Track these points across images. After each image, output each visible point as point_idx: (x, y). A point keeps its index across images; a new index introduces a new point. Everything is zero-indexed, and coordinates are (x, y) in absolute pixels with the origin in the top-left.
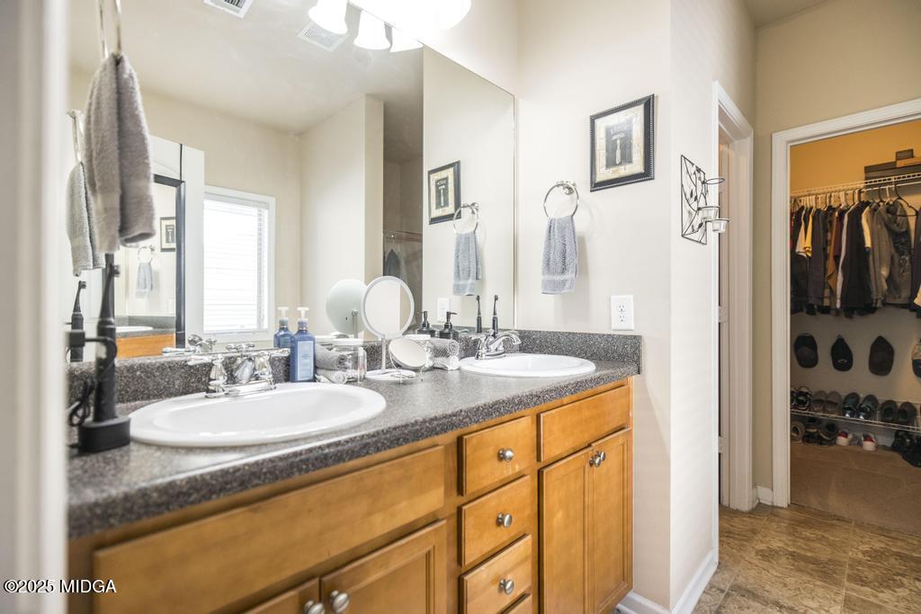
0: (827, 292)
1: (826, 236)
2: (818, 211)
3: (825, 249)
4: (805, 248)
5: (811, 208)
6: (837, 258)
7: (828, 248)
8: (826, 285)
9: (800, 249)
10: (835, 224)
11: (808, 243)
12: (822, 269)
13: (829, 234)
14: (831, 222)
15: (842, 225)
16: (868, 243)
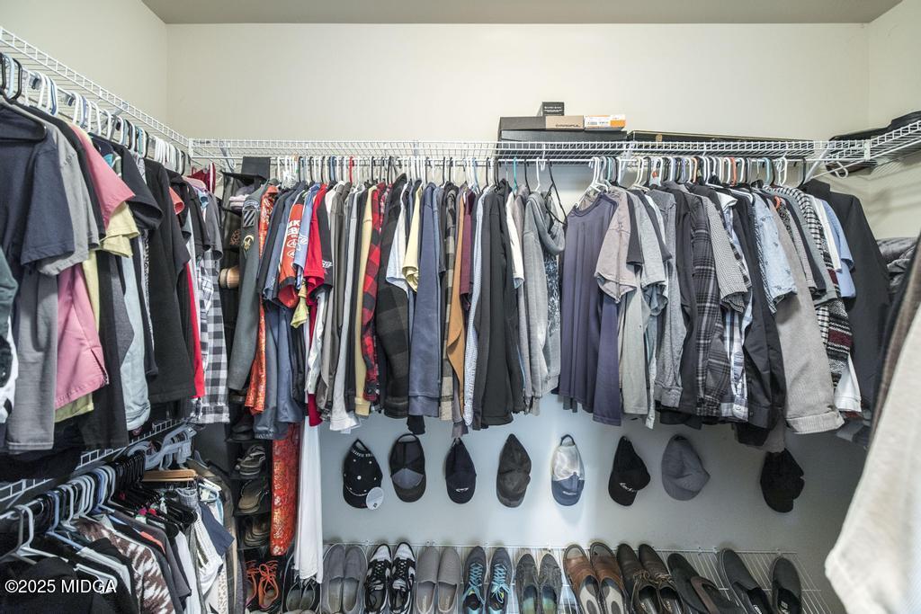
0: (448, 381)
1: (445, 246)
2: (432, 187)
3: (443, 275)
4: (405, 269)
5: (419, 181)
6: (465, 298)
7: (451, 272)
8: (448, 370)
9: (394, 271)
10: (461, 217)
11: (412, 260)
12: (437, 328)
13: (451, 239)
14: (454, 214)
15: (474, 221)
16: (519, 272)
